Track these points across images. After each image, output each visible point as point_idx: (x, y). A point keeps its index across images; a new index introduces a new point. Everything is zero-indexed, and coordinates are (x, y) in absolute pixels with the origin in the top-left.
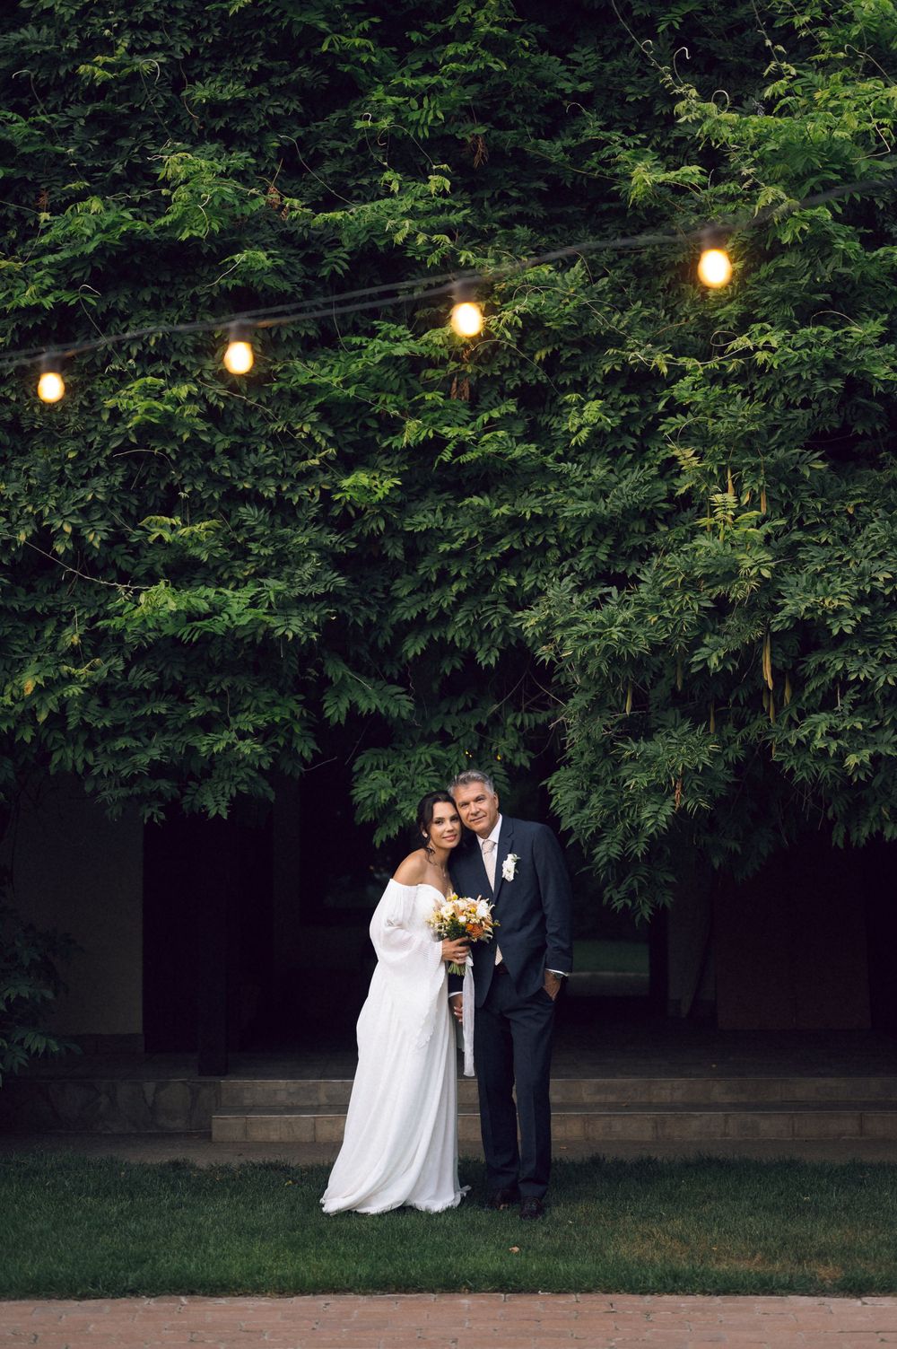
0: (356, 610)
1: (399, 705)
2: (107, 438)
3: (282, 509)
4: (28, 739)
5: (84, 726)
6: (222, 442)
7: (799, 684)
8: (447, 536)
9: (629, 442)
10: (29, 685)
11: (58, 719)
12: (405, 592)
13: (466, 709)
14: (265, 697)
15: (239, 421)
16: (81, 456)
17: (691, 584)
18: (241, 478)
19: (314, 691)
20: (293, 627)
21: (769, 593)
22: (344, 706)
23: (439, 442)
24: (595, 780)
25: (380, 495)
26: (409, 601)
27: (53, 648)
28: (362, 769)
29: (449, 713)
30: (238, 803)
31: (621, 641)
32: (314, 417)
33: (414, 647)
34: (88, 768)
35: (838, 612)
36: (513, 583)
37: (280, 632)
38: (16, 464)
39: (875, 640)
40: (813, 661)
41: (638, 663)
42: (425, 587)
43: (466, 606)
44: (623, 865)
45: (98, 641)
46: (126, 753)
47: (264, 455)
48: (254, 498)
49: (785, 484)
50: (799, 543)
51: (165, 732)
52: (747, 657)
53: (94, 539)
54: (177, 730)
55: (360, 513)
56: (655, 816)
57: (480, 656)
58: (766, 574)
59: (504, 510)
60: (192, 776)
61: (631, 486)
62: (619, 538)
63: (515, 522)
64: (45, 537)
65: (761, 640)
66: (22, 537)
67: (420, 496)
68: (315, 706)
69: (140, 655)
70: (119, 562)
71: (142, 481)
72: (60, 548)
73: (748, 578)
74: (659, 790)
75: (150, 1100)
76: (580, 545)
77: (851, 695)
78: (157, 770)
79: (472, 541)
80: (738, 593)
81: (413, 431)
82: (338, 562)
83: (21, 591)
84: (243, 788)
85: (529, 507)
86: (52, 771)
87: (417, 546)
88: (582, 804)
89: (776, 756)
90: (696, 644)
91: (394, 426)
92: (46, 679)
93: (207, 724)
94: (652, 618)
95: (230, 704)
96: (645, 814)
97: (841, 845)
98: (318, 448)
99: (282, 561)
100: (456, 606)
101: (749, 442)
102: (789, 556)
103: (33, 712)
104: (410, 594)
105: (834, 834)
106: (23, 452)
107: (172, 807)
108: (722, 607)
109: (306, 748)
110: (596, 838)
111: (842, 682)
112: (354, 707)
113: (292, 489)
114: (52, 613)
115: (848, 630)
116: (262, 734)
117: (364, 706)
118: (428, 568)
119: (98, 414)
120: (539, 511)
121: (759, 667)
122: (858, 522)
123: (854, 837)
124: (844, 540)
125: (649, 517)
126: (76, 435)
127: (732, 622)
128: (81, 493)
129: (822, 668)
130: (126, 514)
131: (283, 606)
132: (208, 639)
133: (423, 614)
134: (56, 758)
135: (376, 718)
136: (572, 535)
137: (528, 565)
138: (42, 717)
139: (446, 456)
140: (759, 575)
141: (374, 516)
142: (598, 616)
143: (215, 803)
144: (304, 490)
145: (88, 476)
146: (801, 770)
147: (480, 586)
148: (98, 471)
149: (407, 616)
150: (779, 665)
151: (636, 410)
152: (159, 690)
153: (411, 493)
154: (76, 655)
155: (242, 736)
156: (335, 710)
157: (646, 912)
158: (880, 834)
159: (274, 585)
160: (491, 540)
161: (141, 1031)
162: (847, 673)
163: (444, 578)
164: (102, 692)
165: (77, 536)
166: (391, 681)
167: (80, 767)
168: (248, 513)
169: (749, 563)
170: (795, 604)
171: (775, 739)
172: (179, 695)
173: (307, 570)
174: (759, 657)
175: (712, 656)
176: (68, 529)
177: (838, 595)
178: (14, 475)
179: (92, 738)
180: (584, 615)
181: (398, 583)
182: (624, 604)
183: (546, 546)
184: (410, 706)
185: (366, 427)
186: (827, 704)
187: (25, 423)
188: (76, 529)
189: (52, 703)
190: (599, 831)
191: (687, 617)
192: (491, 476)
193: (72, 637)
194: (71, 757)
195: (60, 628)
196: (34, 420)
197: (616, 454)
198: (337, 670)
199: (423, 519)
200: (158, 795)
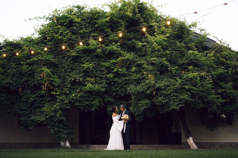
0: (109, 89)
1: (113, 100)
2: (82, 70)
3: (101, 78)
4: (73, 102)
5: (80, 100)
6: (94, 71)
7: (157, 95)
8: (118, 82)
9: (138, 72)
10: (73, 95)
11: (76, 99)
12: (113, 88)
13: (119, 102)
14: (99, 98)
15: (96, 69)
16: (79, 72)
17: (146, 85)
18: (97, 74)
19: (103, 98)
20: (103, 90)
21: (154, 85)
22: (107, 100)
23: (118, 71)
24: (135, 107)
25: (111, 77)
26: (114, 89)
27: (76, 92)
28: (108, 107)
29: (117, 102)
30: (95, 109)
31: (139, 90)
32: (105, 68)
33: (114, 94)
34: (79, 105)
35: (162, 86)
36: (126, 86)
37: (101, 90)
38: (72, 72)
39: (166, 90)
40: (159, 92)
41: (140, 93)
42: (116, 87)
43: (120, 89)
44: (138, 115)
45: (81, 91)
46: (84, 103)
47: (99, 72)
49: (155, 75)
50: (157, 81)
51: (88, 101)
52: (152, 92)
53: (81, 80)
54: (89, 101)
55: (109, 79)
56: (142, 109)
57: (122, 95)
58: (154, 83)
59: (125, 78)
60: (90, 107)
61: (139, 76)
62: (137, 82)
63: (126, 80)
64: (75, 79)
65: (153, 90)
66: (73, 80)
67: (115, 78)
68: (103, 100)
69: (85, 93)
70: (83, 83)
71: (86, 75)
72: (77, 81)
73: (152, 83)
74: (143, 106)
75: (82, 147)
76: (133, 82)
77: (163, 95)
78: (87, 105)
79: (121, 82)
80: (152, 85)
81: (115, 70)
82: (107, 83)
83: (72, 86)
84: (96, 108)
85: (127, 78)
86: (75, 105)
87: (115, 82)
88: (133, 109)
89: (154, 103)
90: (147, 91)
91: (113, 69)
92: (75, 95)
93: (92, 101)
94: (142, 88)
95: (95, 99)
96: (141, 108)
97: (161, 113)
98: (105, 71)
99: (101, 83)
100: (119, 89)
101: (152, 71)
102: (156, 82)
103: (74, 99)
104: (114, 88)
105: (160, 113)
106: (72, 71)
107: (88, 110)
108: (149, 87)
109: (103, 104)
110: (135, 113)
111: (163, 94)
112: (108, 100)
113: (102, 76)
114: (75, 88)
115: (163, 88)
116: (99, 102)
117: (109, 100)
118: (116, 85)
119: (81, 67)
120: (129, 79)
121: (153, 93)
122: (163, 79)
123: (162, 112)
124: (162, 81)
125: (140, 80)
126: (78, 70)
127: (151, 88)
128: (79, 75)
129: (160, 93)
130: (84, 78)
131: (102, 87)
132: (94, 90)
133: (115, 90)
134: (76, 104)
135: (110, 101)
136: (132, 81)
137: (127, 85)
138: (75, 99)
139: (119, 72)
140: (153, 83)
141: (111, 79)
142: (136, 88)
143: (93, 109)
144: (103, 76)
145: (80, 74)
146: (158, 104)
147: (122, 87)
148: (81, 73)
149: (114, 90)
150: (155, 93)
151: (139, 69)
152: (87, 97)
153: (114, 77)
154: (78, 92)
155: (96, 102)
156: (106, 100)
157: (140, 121)
158: (166, 111)
159: (100, 86)
160: (123, 82)
161: (79, 142)
162: (163, 93)
163: (118, 86)
164: (81, 97)
165: (79, 80)
166: (112, 98)
167: (78, 105)
168: (97, 78)
169: (152, 82)
170: (157, 85)
171: (155, 101)
172: (89, 97)
173: (104, 84)
174: (153, 92)
175: (148, 92)
176: (78, 79)
177: (162, 85)
178: (71, 74)
180: (135, 88)
181: (113, 87)
182: (139, 87)
183: (129, 83)
184: (114, 100)
185: (110, 70)
186: (161, 97)
187: (73, 68)
188: (79, 79)
189: (76, 98)
190: (135, 112)
191: (146, 88)
192: (124, 75)
193: (78, 91)
194: (77, 104)
195: (76, 90)
196: (74, 68)
197: (137, 73)
198: (106, 96)
199: (116, 80)
200: (87, 108)
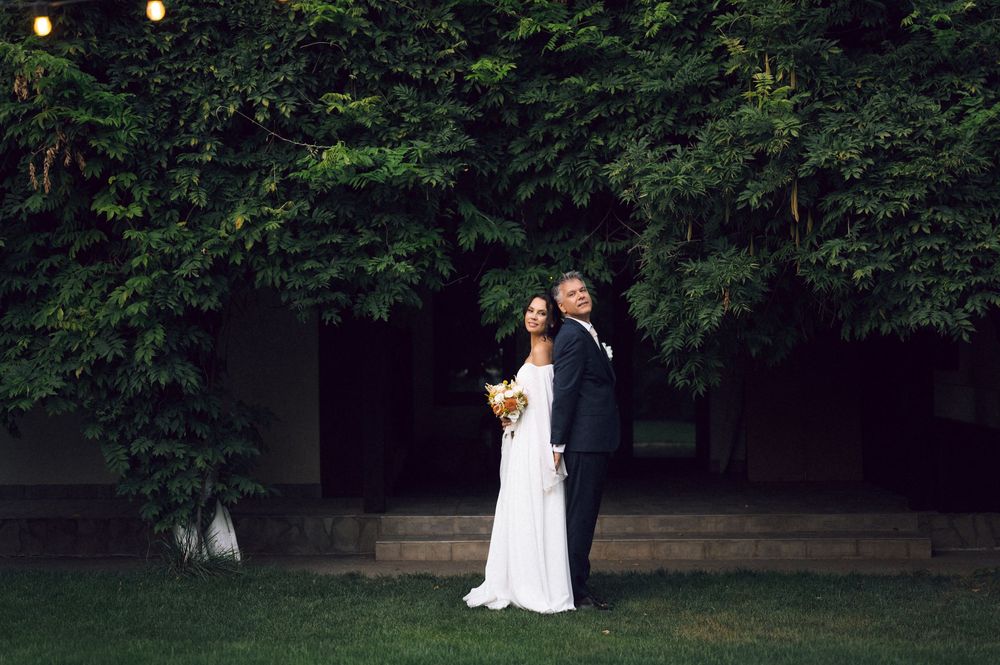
0: (483, 165)
1: (515, 236)
2: (293, 34)
3: (426, 88)
4: (239, 262)
5: (281, 252)
6: (380, 37)
7: (818, 217)
8: (551, 108)
9: (690, 34)
10: (239, 222)
11: (261, 247)
12: (519, 150)
13: (564, 239)
14: (414, 230)
15: (393, 20)
16: (274, 48)
17: (737, 142)
18: (395, 64)
19: (450, 226)
20: (436, 177)
21: (797, 149)
22: (473, 236)
23: (545, 35)
24: (663, 292)
25: (500, 76)
26: (521, 157)
27: (256, 194)
28: (487, 284)
29: (551, 242)
30: (395, 309)
31: (685, 186)
32: (450, 17)
33: (525, 192)
34: (283, 284)
35: (850, 162)
36: (601, 143)
37: (426, 181)
38: (225, 54)
39: (877, 184)
40: (830, 200)
41: (696, 202)
42: (534, 146)
43: (566, 160)
44: (683, 354)
45: (290, 188)
46: (312, 272)
47: (412, 46)
48: (405, 79)
49: (809, 65)
50: (820, 110)
51: (341, 256)
52: (780, 197)
53: (286, 110)
54: (349, 255)
55: (485, 90)
56: (709, 317)
57: (576, 199)
58: (795, 133)
59: (595, 87)
60: (360, 290)
61: (692, 68)
62: (682, 108)
63: (603, 96)
64: (249, 108)
65: (790, 184)
66: (232, 110)
67: (530, 77)
68: (451, 236)
69: (321, 199)
70: (303, 128)
71: (320, 67)
72: (260, 118)
73: (781, 137)
74: (712, 298)
75: (329, 530)
76: (652, 113)
77: (858, 225)
78: (335, 284)
79: (570, 111)
80: (774, 149)
81: (525, 27)
82: (468, 127)
83: (231, 151)
84: (399, 298)
85: (613, 84)
86: (257, 285)
87: (528, 115)
88: (653, 309)
89: (799, 272)
90: (741, 187)
91: (510, 23)
92: (252, 217)
93: (371, 251)
94: (708, 169)
95: (389, 236)
96: (702, 316)
97: (847, 339)
98: (453, 40)
99: (427, 128)
100: (557, 161)
101: (782, 34)
102: (813, 121)
103: (242, 242)
104: (522, 152)
105: (843, 331)
106: (229, 45)
107: (346, 313)
108: (761, 160)
109: (445, 269)
110: (664, 335)
111: (852, 216)
112: (481, 237)
113: (434, 72)
114: (254, 167)
115: (857, 176)
116: (412, 258)
117: (488, 237)
118: (536, 132)
119: (286, 15)
120: (621, 87)
121: (789, 205)
122: (865, 95)
123: (858, 333)
124: (854, 109)
125: (705, 91)
126: (270, 32)
127: (768, 171)
128: (275, 76)
129: (836, 206)
130: (309, 92)
131: (429, 161)
132: (372, 186)
133: (532, 167)
134: (259, 276)
135: (497, 245)
136: (646, 105)
137: (612, 129)
138: (249, 246)
139: (551, 46)
140: (790, 134)
141: (496, 93)
142: (667, 167)
143: (378, 309)
144: (443, 73)
145: (280, 63)
146: (819, 282)
147: (576, 146)
148: (287, 59)
149: (520, 169)
150: (804, 204)
151: (695, 9)
152: (335, 227)
153: (524, 74)
154: (273, 199)
155: (398, 259)
156: (467, 240)
157: (701, 389)
158: (877, 330)
159: (421, 145)
160: (584, 110)
161: (319, 482)
162: (855, 209)
163: (549, 139)
164: (293, 226)
165: (273, 109)
166: (508, 218)
167: (278, 283)
168: (401, 91)
169: (782, 126)
170: (817, 156)
171: (799, 259)
172: (351, 229)
173: (446, 133)
174: (789, 198)
175: (753, 196)
176: (266, 103)
177: (849, 150)
178: (223, 63)
179: (286, 260)
180: (657, 167)
181: (513, 144)
182: (686, 158)
183: (626, 115)
184: (523, 237)
185: (489, 24)
186: (840, 232)
187: (231, 22)
188: (272, 104)
189: (256, 235)
190: (666, 329)
191: (734, 167)
192: (585, 61)
193: (270, 185)
194: (270, 275)
195: (260, 179)
196: (238, 20)
197: (679, 43)
198: (468, 210)
199: (532, 95)
200: (336, 304)
